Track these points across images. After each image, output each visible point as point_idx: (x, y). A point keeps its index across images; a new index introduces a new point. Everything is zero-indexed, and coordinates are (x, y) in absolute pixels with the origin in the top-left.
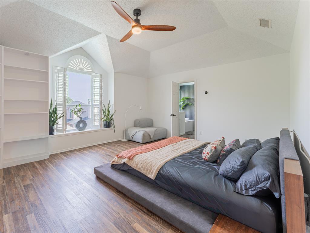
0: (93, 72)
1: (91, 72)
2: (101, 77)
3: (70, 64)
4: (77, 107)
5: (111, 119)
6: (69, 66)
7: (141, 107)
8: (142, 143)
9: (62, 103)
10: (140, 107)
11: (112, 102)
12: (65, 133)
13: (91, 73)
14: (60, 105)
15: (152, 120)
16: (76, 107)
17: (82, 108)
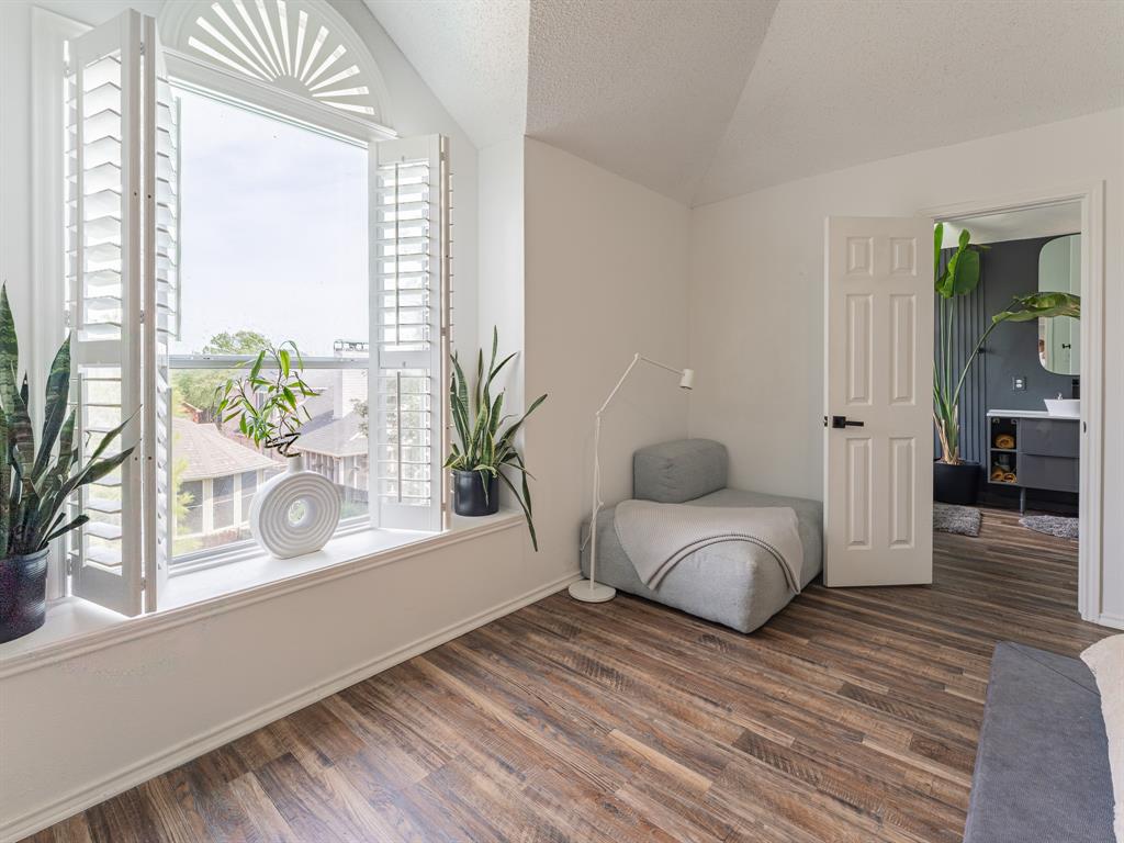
0: (381, 123)
1: (367, 117)
2: (443, 157)
3: (201, 22)
4: (263, 373)
5: (509, 457)
6: (193, 42)
7: (688, 373)
8: (743, 631)
9: (116, 335)
10: (681, 375)
11: (513, 341)
12: (151, 606)
13: (368, 123)
14: (100, 354)
15: (723, 448)
16: (255, 371)
17: (301, 384)
